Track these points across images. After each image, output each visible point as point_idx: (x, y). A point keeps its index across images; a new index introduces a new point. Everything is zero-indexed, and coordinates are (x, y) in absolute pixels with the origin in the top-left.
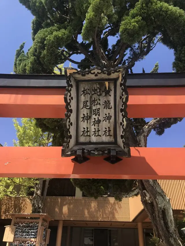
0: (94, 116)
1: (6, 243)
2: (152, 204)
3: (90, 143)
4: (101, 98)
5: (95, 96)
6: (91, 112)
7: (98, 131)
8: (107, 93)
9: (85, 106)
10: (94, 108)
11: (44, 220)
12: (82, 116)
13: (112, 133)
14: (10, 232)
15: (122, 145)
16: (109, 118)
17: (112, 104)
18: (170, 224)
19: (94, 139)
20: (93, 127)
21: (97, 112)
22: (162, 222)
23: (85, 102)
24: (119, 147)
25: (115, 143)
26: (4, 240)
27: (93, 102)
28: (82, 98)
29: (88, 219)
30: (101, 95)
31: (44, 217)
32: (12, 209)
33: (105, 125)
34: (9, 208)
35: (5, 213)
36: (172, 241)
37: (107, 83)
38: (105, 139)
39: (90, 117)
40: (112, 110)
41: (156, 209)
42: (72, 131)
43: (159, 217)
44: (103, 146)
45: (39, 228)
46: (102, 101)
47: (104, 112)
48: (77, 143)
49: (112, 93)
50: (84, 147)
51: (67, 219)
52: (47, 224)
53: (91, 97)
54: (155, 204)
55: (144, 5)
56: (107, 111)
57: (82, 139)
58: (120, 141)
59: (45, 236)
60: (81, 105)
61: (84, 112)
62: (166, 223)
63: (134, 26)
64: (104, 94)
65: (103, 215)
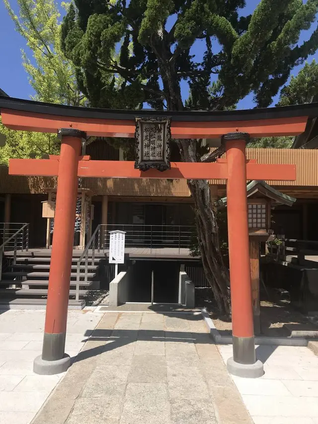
0: (151, 145)
1: (46, 219)
2: (194, 186)
3: (149, 160)
4: (156, 134)
5: (152, 133)
6: (150, 142)
7: (154, 154)
8: (160, 131)
9: (146, 139)
10: (152, 140)
11: (87, 195)
12: (145, 145)
13: (162, 155)
14: (49, 208)
15: (167, 162)
16: (160, 146)
17: (162, 138)
18: (206, 199)
19: (151, 158)
20: (151, 151)
21: (153, 143)
22: (201, 198)
23: (147, 136)
24: (165, 163)
25: (163, 161)
26: (44, 216)
27: (151, 136)
28: (145, 134)
29: (139, 194)
30: (155, 132)
31: (86, 192)
32: (42, 182)
33: (158, 150)
34: (37, 181)
35: (34, 186)
36: (206, 211)
37: (159, 125)
38: (157, 158)
39: (149, 146)
40: (162, 141)
41: (197, 189)
42: (140, 155)
43: (198, 194)
44: (156, 162)
45: (82, 204)
46: (156, 136)
47: (158, 142)
48: (142, 161)
49: (162, 131)
50: (146, 163)
51: (112, 194)
52: (89, 199)
53: (150, 133)
54: (196, 186)
55: (199, 9)
56: (159, 142)
57: (145, 158)
58: (166, 160)
59: (90, 212)
60: (144, 138)
61: (146, 142)
62: (203, 199)
63: (188, 33)
64: (157, 131)
65: (156, 190)
